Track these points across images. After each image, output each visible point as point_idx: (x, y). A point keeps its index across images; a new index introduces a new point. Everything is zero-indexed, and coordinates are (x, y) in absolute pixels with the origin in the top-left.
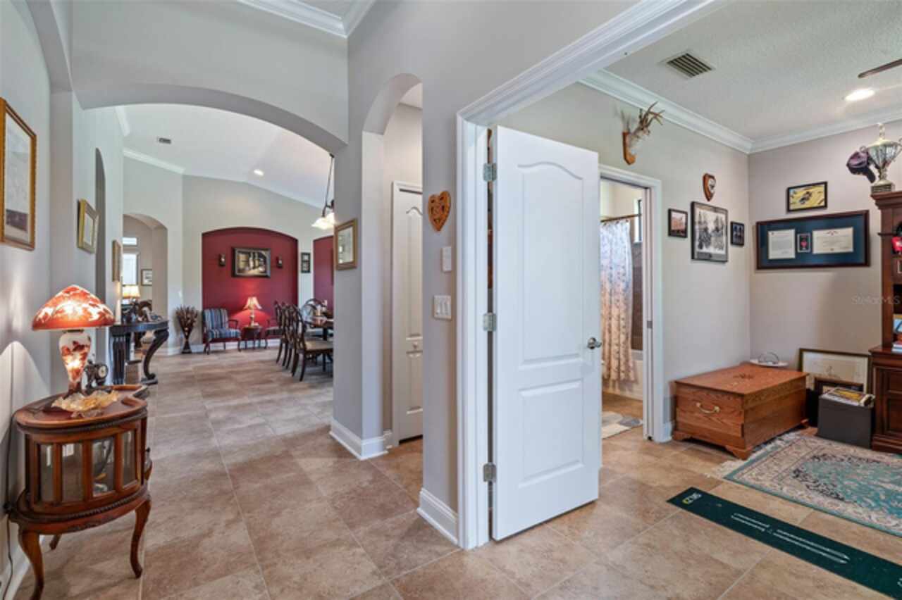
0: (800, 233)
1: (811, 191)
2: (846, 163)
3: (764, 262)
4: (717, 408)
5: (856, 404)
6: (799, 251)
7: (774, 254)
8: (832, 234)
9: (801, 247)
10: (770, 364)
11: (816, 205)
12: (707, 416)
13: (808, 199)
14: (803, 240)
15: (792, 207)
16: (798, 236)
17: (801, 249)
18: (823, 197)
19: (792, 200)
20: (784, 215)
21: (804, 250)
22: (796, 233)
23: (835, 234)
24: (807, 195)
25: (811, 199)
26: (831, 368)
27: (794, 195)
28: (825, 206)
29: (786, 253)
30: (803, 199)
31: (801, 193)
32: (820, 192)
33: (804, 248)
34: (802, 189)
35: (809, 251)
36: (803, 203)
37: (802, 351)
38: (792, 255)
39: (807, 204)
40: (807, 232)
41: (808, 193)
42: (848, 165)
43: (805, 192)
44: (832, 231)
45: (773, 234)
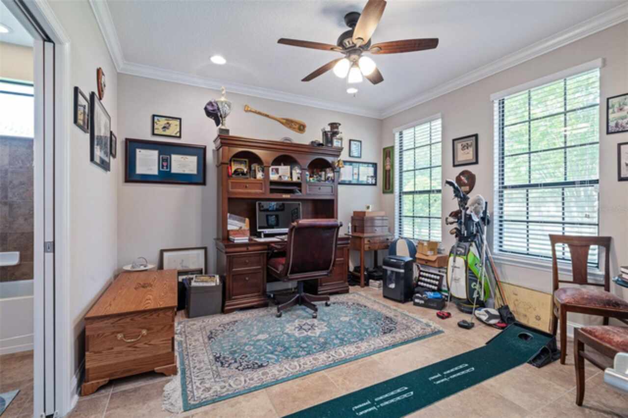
0: (162, 154)
1: (170, 122)
2: (204, 107)
3: (131, 176)
4: (144, 332)
5: (214, 284)
6: (161, 169)
7: (140, 170)
8: (184, 159)
9: (163, 166)
10: (142, 268)
11: (173, 135)
12: (133, 346)
13: (168, 128)
14: (164, 162)
15: (156, 132)
16: (161, 156)
17: (163, 168)
18: (178, 130)
19: (156, 126)
20: (149, 138)
21: (165, 169)
22: (159, 154)
23: (186, 160)
24: (167, 125)
25: (171, 128)
26: (183, 261)
27: (158, 122)
28: (180, 137)
29: (151, 169)
30: (164, 127)
31: (162, 122)
32: (176, 125)
33: (165, 168)
34: (164, 119)
35: (168, 170)
36: (165, 131)
37: (162, 252)
38: (155, 172)
39: (168, 132)
40: (168, 155)
41: (168, 123)
42: (206, 109)
43: (166, 122)
44: (184, 156)
45: (140, 152)
